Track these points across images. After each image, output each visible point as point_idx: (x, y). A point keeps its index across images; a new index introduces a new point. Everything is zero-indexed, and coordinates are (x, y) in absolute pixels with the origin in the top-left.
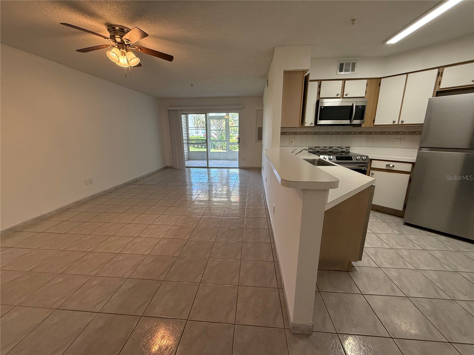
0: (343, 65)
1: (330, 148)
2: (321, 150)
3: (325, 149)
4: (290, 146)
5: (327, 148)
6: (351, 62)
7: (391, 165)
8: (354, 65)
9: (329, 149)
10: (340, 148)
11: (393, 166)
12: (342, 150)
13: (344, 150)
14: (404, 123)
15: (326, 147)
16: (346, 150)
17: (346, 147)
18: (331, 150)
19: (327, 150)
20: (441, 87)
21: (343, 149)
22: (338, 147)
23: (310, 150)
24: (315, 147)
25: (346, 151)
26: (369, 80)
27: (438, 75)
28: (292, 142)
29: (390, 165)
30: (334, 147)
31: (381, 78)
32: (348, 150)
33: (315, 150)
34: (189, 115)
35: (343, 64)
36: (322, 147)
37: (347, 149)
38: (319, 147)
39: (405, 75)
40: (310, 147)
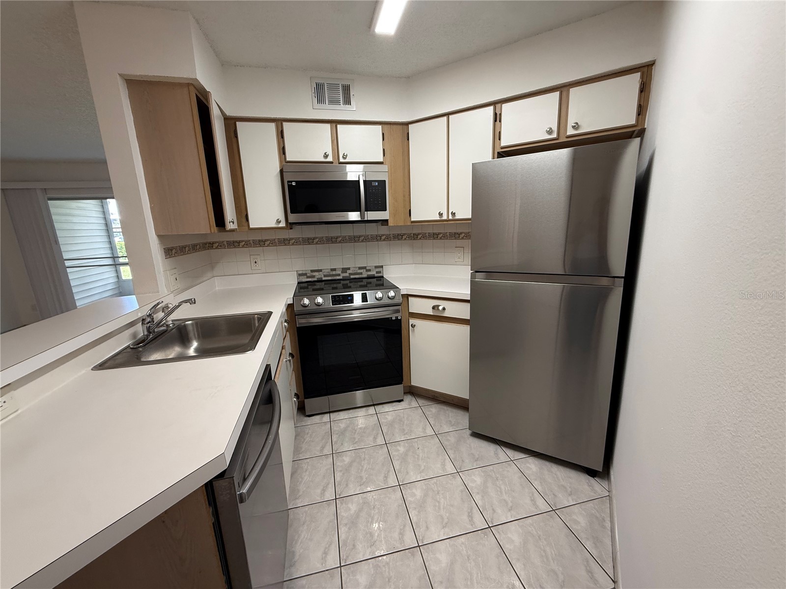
0: (323, 89)
1: (344, 270)
2: (325, 276)
3: (334, 273)
4: (254, 272)
5: (339, 272)
6: (341, 83)
7: (441, 308)
8: (347, 90)
9: (342, 273)
10: (365, 270)
11: (444, 309)
12: (369, 273)
13: (373, 273)
14: (457, 217)
15: (334, 270)
16: (377, 272)
17: (376, 267)
18: (347, 275)
19: (339, 275)
20: (503, 144)
21: (370, 270)
22: (360, 268)
23: (301, 277)
24: (312, 271)
25: (376, 275)
26: (386, 126)
27: (495, 121)
28: (256, 262)
29: (438, 306)
30: (351, 269)
31: (407, 124)
32: (380, 272)
33: (314, 277)
34: (108, 200)
35: (323, 85)
36: (327, 271)
37: (378, 270)
38: (320, 271)
39: (445, 118)
40: (301, 272)
